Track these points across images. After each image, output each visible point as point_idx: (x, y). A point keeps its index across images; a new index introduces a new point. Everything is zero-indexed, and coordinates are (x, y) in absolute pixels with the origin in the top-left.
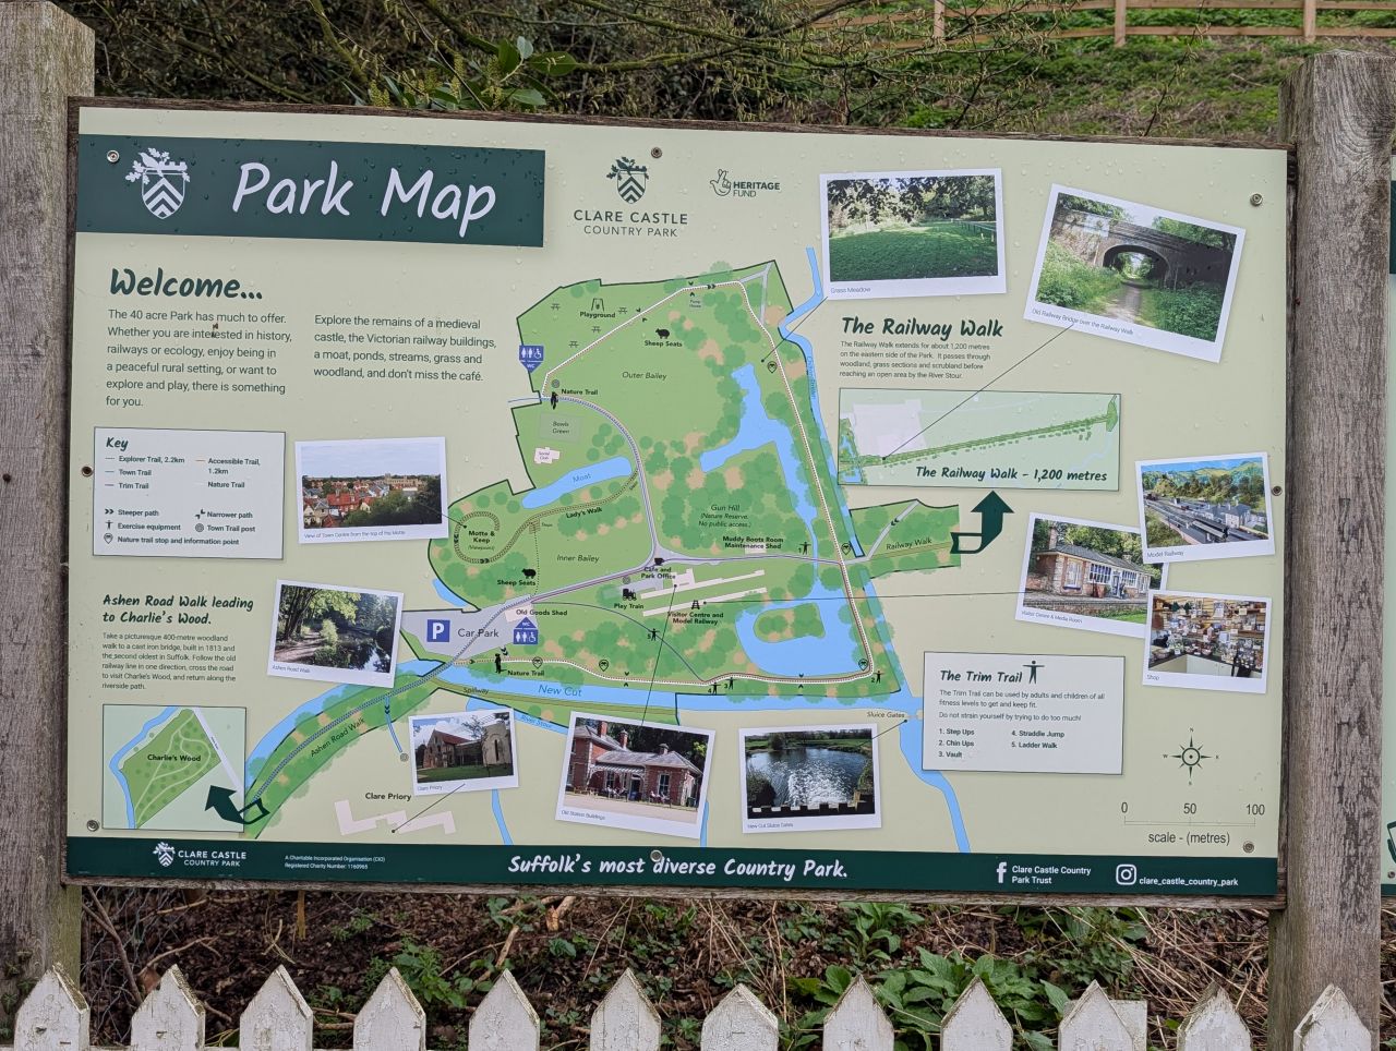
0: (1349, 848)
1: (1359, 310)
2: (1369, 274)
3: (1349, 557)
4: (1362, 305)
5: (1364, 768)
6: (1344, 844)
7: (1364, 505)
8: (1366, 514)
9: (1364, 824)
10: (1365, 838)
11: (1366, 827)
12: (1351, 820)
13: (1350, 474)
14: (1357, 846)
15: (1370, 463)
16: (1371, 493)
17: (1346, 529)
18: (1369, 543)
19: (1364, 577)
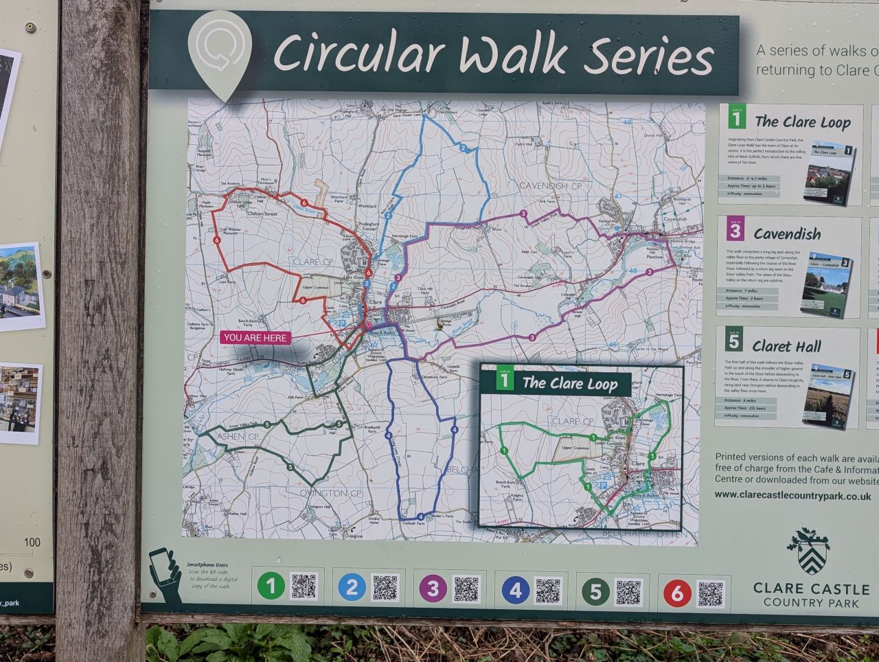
0: (94, 575)
1: (101, 119)
2: (110, 88)
3: (93, 329)
4: (104, 115)
5: (106, 507)
6: (89, 572)
7: (107, 285)
8: (108, 293)
9: (106, 555)
10: (107, 566)
11: (108, 557)
12: (95, 552)
13: (94, 259)
14: (100, 573)
15: (112, 249)
16: (112, 275)
17: (91, 305)
18: (111, 318)
19: (106, 347)
